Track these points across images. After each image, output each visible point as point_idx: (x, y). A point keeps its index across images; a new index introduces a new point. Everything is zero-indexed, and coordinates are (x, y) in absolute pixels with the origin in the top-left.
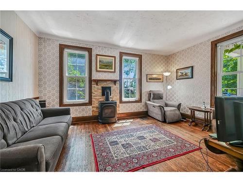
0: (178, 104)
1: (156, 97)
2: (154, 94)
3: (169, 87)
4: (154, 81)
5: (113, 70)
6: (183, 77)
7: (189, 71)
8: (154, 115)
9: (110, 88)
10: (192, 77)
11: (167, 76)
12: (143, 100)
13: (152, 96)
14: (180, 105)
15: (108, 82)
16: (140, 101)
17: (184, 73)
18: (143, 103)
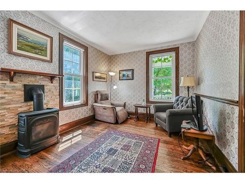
0: (123, 104)
1: (103, 97)
2: (102, 95)
3: (115, 87)
4: (99, 80)
5: (48, 58)
6: (125, 78)
7: (130, 73)
8: (105, 118)
9: (42, 87)
10: (133, 79)
11: (112, 76)
12: (90, 102)
13: (99, 97)
14: (125, 104)
15: (38, 77)
16: (86, 104)
17: (126, 75)
18: (89, 107)
